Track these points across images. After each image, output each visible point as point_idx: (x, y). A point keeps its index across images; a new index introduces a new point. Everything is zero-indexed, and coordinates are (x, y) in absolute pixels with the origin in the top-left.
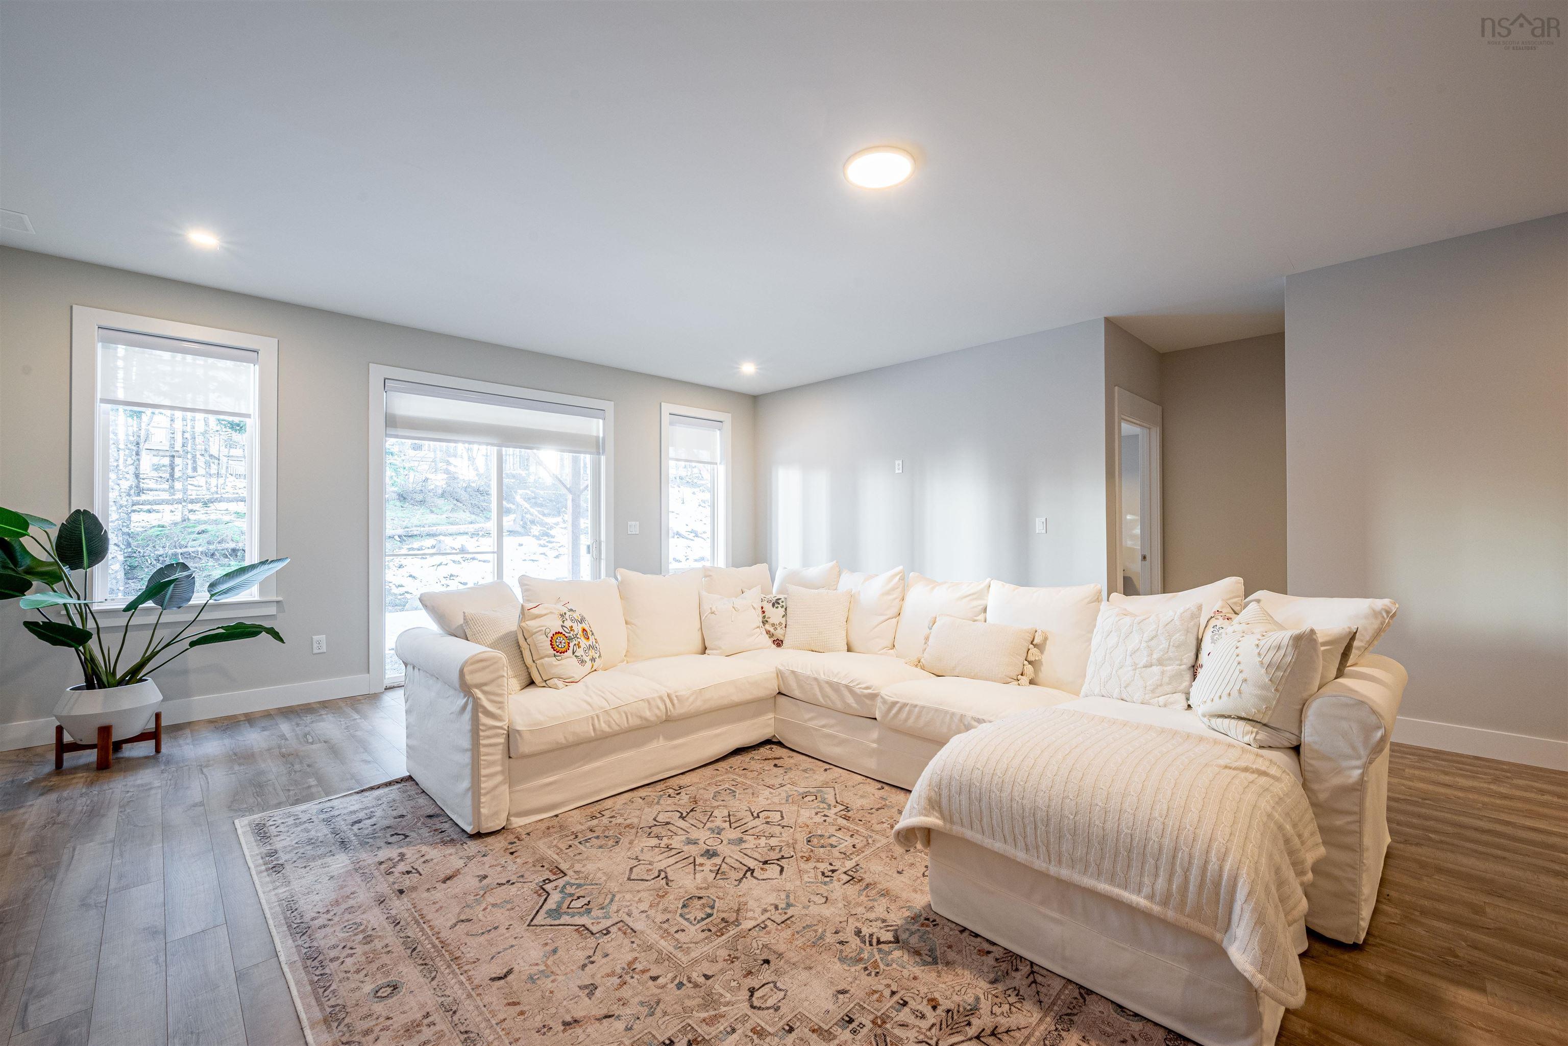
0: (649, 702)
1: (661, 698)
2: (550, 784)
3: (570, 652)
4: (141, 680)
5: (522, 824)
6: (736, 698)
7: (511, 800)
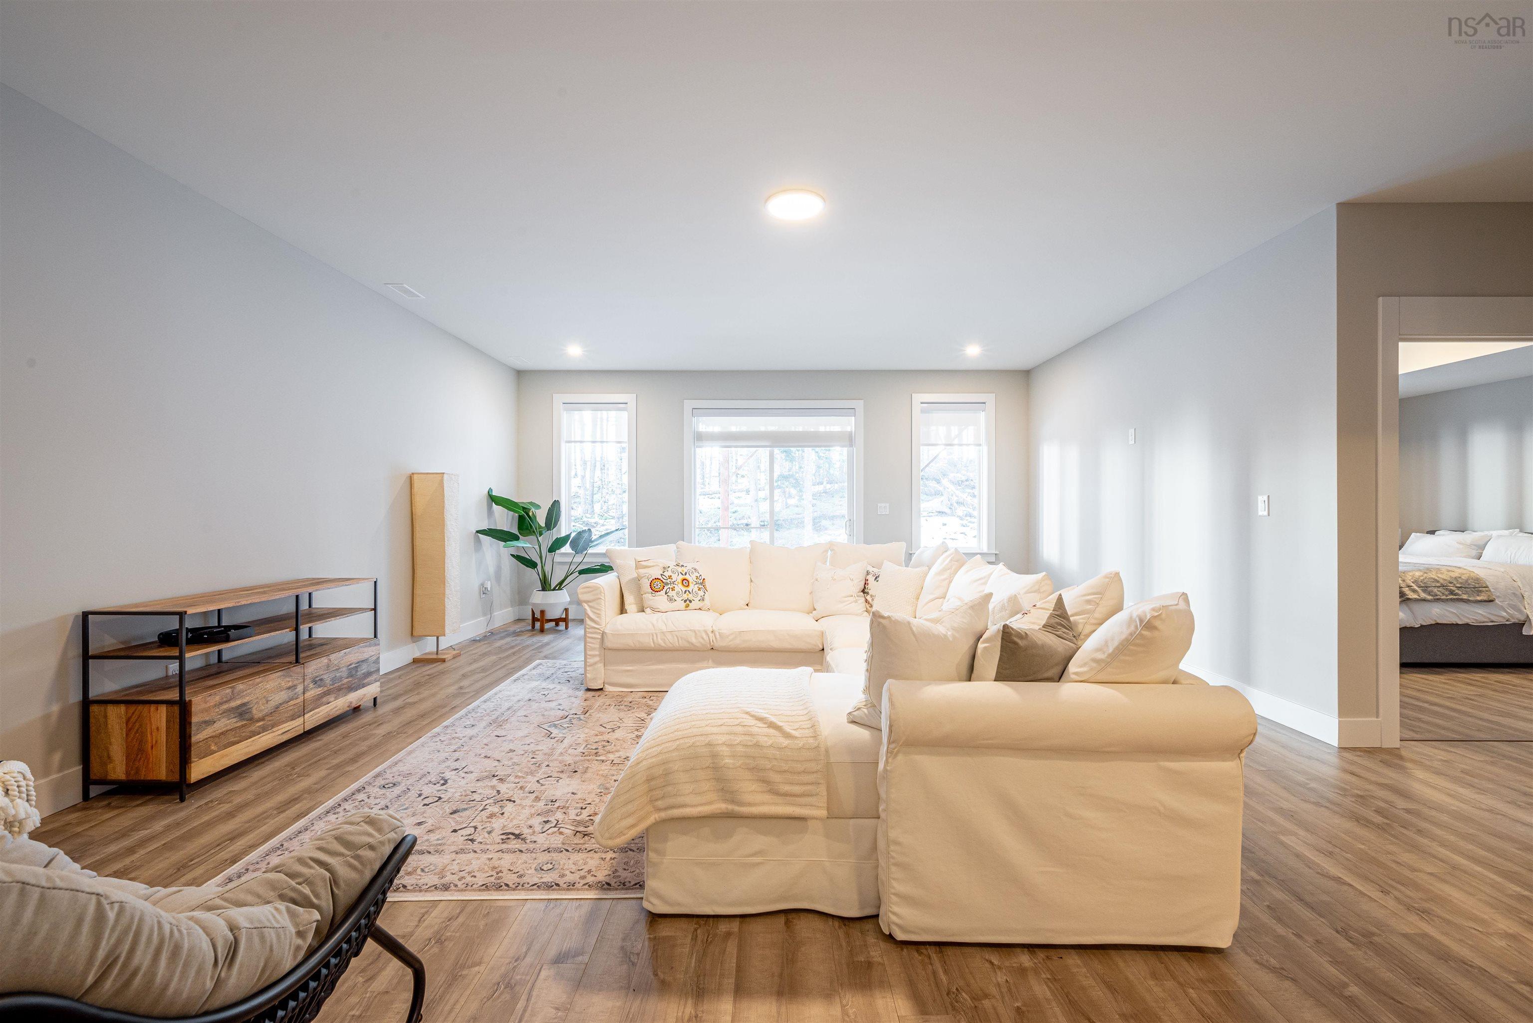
0: (696, 634)
1: (706, 632)
2: (628, 671)
3: (663, 592)
4: (561, 589)
5: (611, 690)
6: (776, 644)
7: (605, 674)
